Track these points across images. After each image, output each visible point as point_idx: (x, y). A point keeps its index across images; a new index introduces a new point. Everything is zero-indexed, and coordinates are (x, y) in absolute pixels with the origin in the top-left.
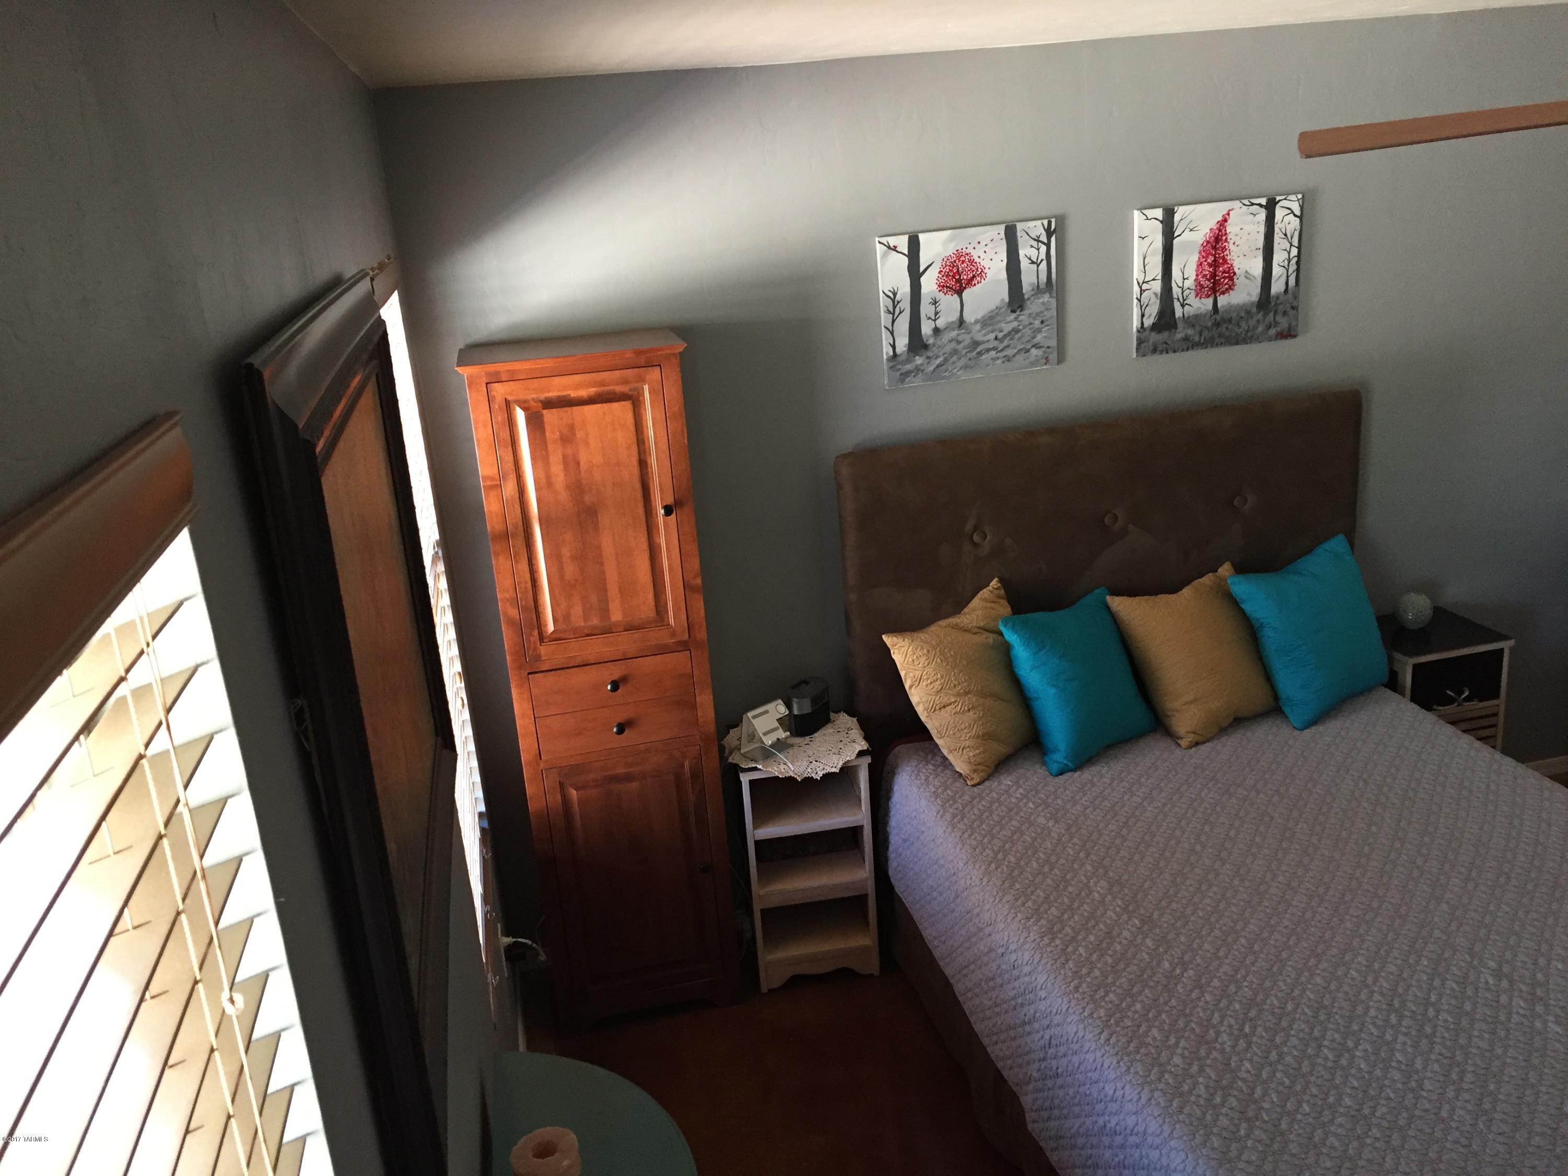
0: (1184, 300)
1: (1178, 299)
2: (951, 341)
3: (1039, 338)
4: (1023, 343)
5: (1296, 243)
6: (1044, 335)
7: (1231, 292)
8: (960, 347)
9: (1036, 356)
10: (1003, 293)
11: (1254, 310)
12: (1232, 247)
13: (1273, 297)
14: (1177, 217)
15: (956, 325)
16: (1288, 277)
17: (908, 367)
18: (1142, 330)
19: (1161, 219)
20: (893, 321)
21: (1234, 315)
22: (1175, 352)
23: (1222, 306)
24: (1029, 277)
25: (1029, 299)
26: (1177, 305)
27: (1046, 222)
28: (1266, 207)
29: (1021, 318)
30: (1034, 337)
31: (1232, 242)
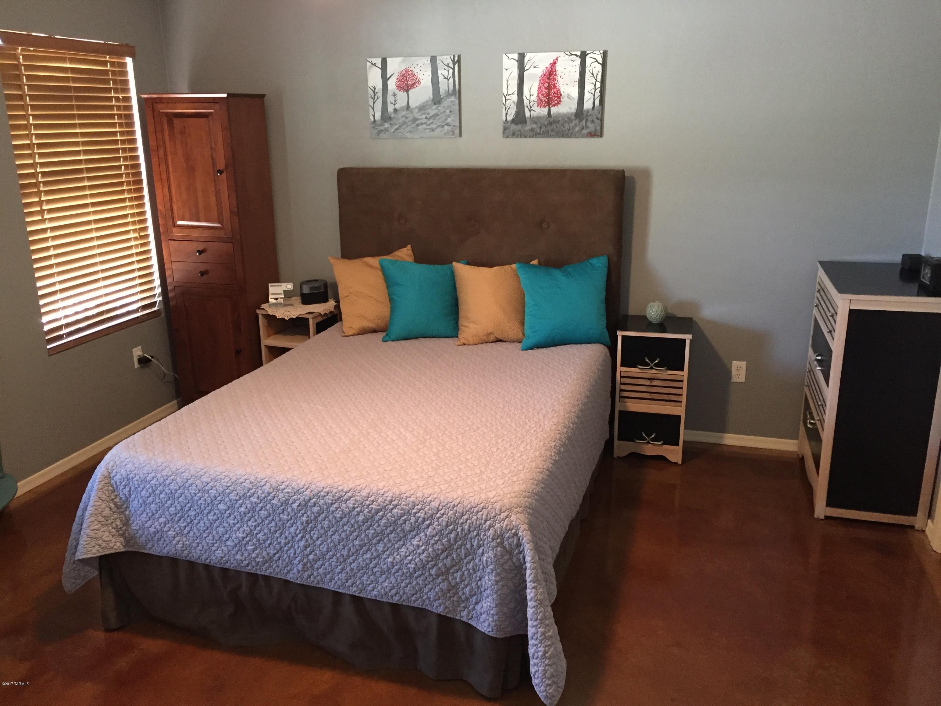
0: (531, 107)
1: (527, 107)
2: (402, 117)
3: (449, 120)
4: (440, 122)
5: (599, 78)
6: (452, 119)
7: (559, 106)
8: (407, 120)
9: (448, 130)
10: (429, 94)
11: (573, 117)
12: (559, 78)
13: (585, 111)
14: (526, 59)
15: (405, 108)
16: (594, 100)
17: (382, 128)
18: (506, 122)
19: (517, 59)
20: (374, 103)
21: (560, 119)
22: (525, 137)
23: (553, 113)
24: (443, 86)
25: (443, 98)
26: (527, 110)
27: (452, 57)
28: (580, 57)
29: (439, 108)
30: (446, 120)
31: (559, 76)
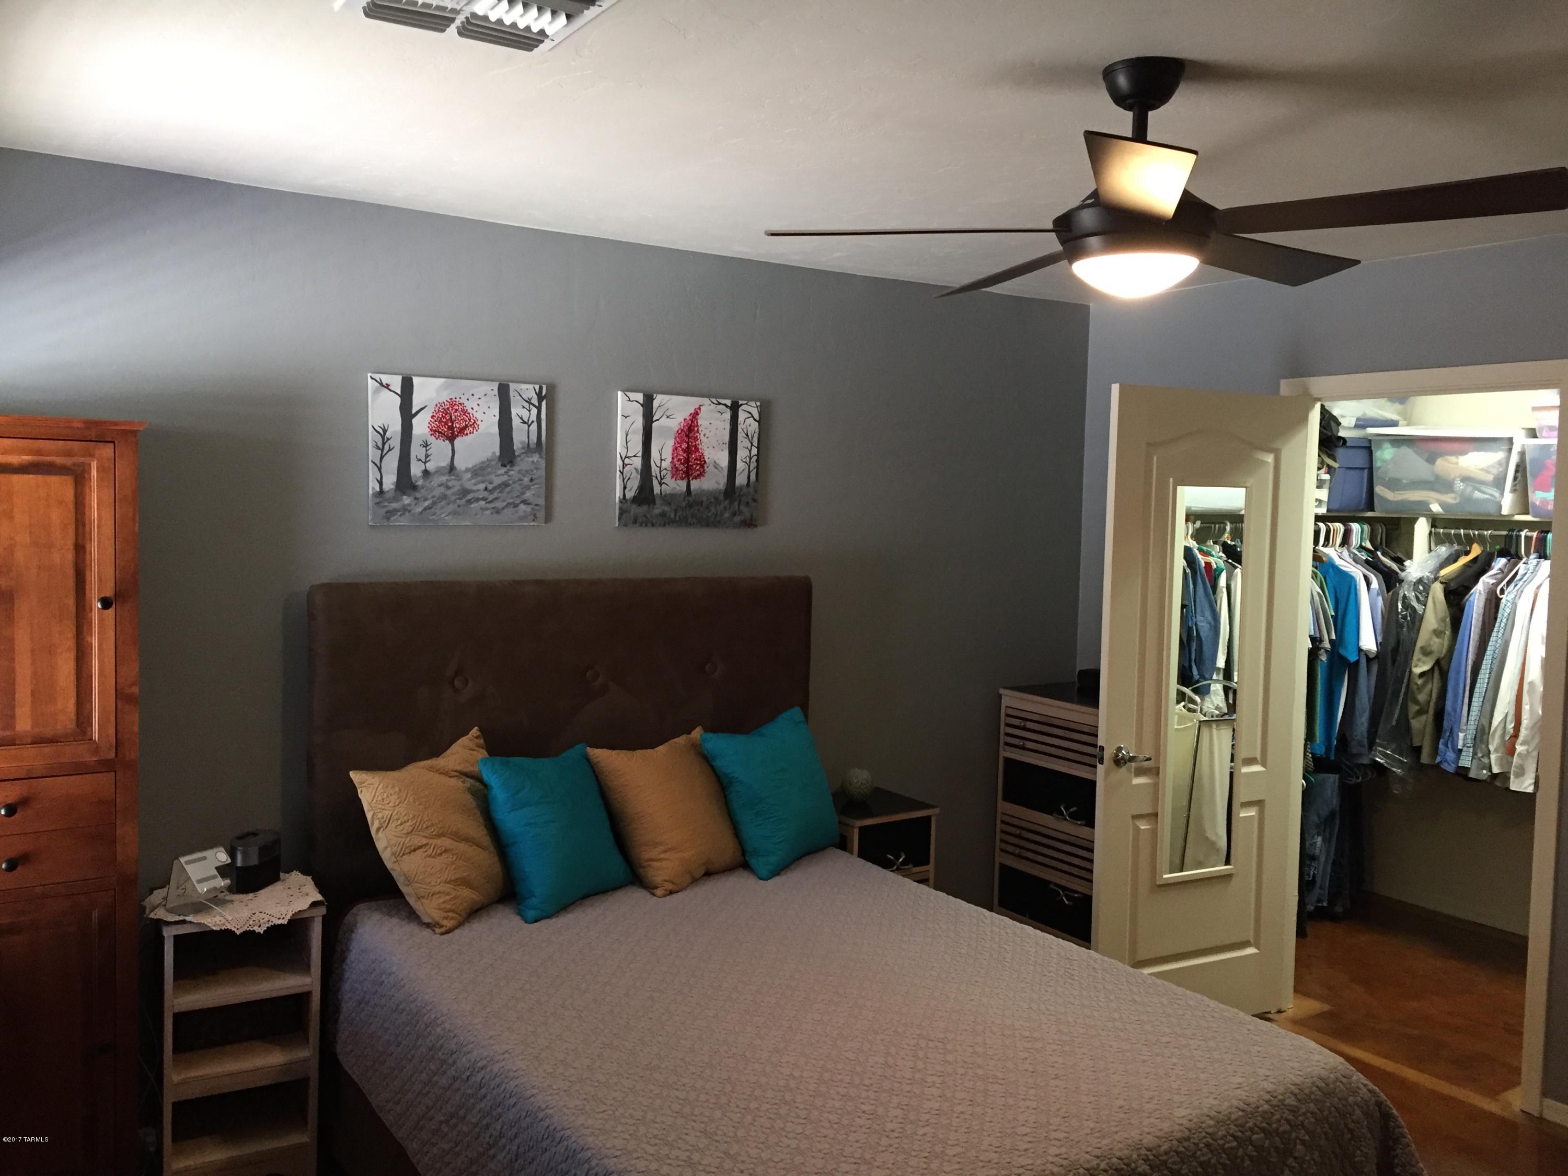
0: (662, 479)
1: (656, 478)
2: (440, 485)
3: (528, 495)
4: (512, 498)
5: (755, 444)
6: (533, 492)
7: (702, 478)
8: (449, 492)
9: (525, 511)
10: (494, 447)
11: (721, 497)
12: (702, 438)
13: (738, 488)
14: (656, 404)
15: (447, 471)
16: (749, 472)
17: (394, 505)
18: (624, 501)
19: (642, 403)
20: (382, 457)
21: (705, 499)
22: (653, 525)
23: (694, 490)
24: (519, 436)
25: (519, 456)
26: (655, 483)
27: (537, 387)
28: (731, 408)
29: (512, 473)
30: (523, 493)
31: (702, 435)
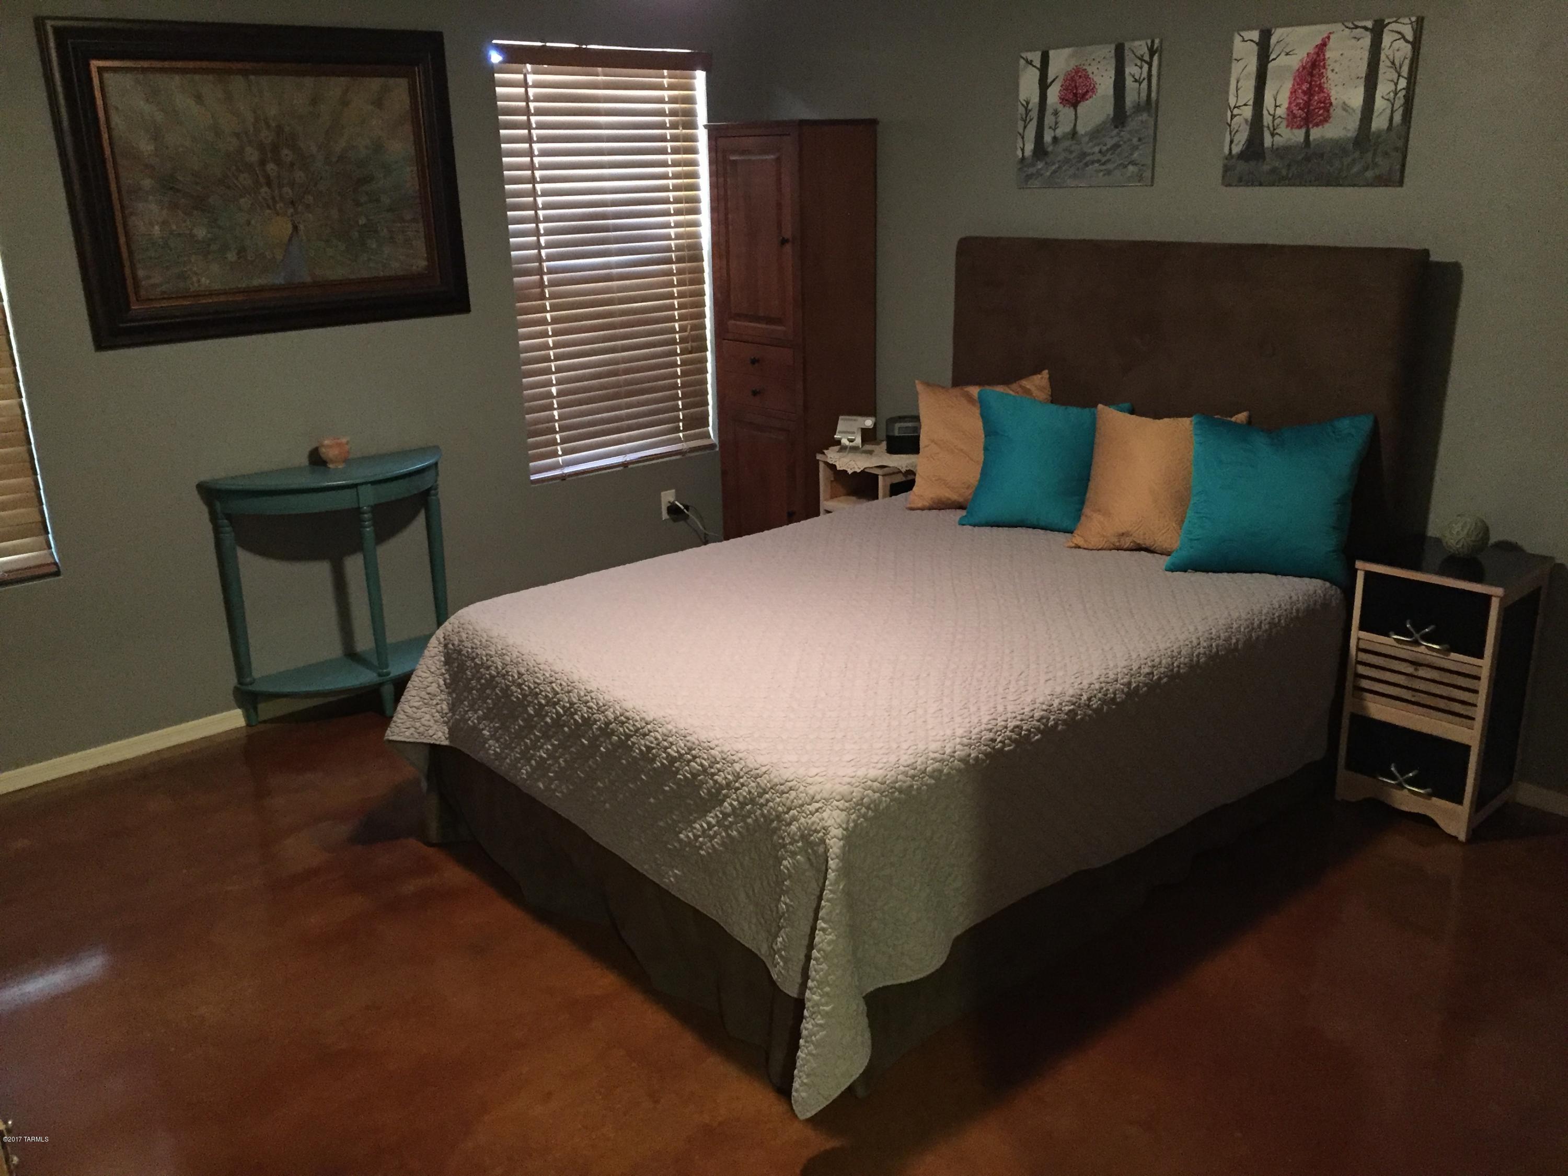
0: (1274, 129)
1: (1268, 127)
2: (1065, 150)
3: (1137, 155)
4: (1121, 159)
5: (1405, 71)
6: (1140, 152)
7: (1327, 125)
9: (1133, 172)
10: (1109, 109)
11: (1350, 147)
12: (1330, 74)
13: (1374, 133)
14: (1273, 40)
15: (1070, 136)
16: (1392, 112)
17: (1032, 170)
18: (1229, 157)
19: (1257, 41)
20: (1025, 127)
21: (1326, 150)
22: (1261, 184)
23: (1314, 140)
24: (1131, 96)
25: (1130, 116)
26: (1267, 134)
27: (1149, 42)
28: (1371, 30)
29: (1122, 133)
30: (1132, 154)
31: (1330, 68)
